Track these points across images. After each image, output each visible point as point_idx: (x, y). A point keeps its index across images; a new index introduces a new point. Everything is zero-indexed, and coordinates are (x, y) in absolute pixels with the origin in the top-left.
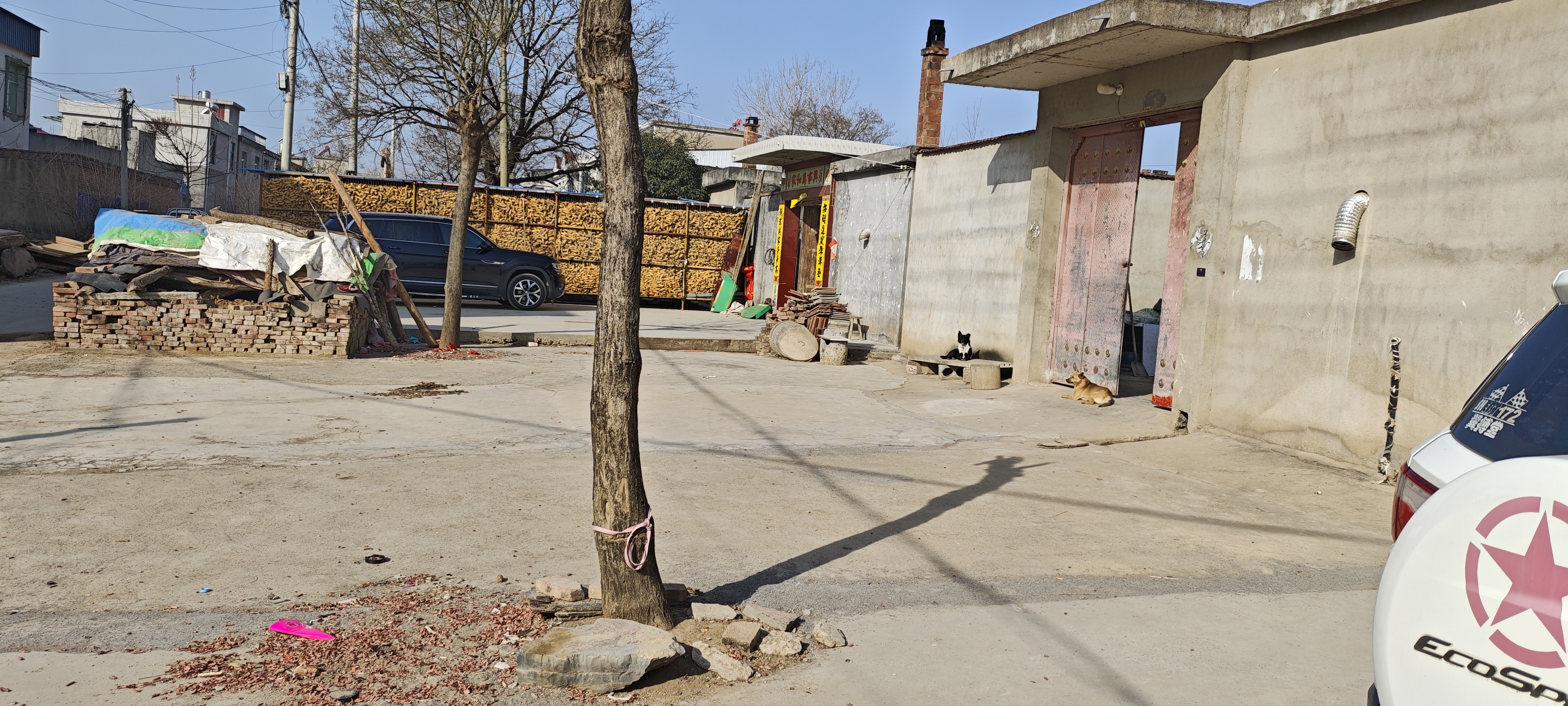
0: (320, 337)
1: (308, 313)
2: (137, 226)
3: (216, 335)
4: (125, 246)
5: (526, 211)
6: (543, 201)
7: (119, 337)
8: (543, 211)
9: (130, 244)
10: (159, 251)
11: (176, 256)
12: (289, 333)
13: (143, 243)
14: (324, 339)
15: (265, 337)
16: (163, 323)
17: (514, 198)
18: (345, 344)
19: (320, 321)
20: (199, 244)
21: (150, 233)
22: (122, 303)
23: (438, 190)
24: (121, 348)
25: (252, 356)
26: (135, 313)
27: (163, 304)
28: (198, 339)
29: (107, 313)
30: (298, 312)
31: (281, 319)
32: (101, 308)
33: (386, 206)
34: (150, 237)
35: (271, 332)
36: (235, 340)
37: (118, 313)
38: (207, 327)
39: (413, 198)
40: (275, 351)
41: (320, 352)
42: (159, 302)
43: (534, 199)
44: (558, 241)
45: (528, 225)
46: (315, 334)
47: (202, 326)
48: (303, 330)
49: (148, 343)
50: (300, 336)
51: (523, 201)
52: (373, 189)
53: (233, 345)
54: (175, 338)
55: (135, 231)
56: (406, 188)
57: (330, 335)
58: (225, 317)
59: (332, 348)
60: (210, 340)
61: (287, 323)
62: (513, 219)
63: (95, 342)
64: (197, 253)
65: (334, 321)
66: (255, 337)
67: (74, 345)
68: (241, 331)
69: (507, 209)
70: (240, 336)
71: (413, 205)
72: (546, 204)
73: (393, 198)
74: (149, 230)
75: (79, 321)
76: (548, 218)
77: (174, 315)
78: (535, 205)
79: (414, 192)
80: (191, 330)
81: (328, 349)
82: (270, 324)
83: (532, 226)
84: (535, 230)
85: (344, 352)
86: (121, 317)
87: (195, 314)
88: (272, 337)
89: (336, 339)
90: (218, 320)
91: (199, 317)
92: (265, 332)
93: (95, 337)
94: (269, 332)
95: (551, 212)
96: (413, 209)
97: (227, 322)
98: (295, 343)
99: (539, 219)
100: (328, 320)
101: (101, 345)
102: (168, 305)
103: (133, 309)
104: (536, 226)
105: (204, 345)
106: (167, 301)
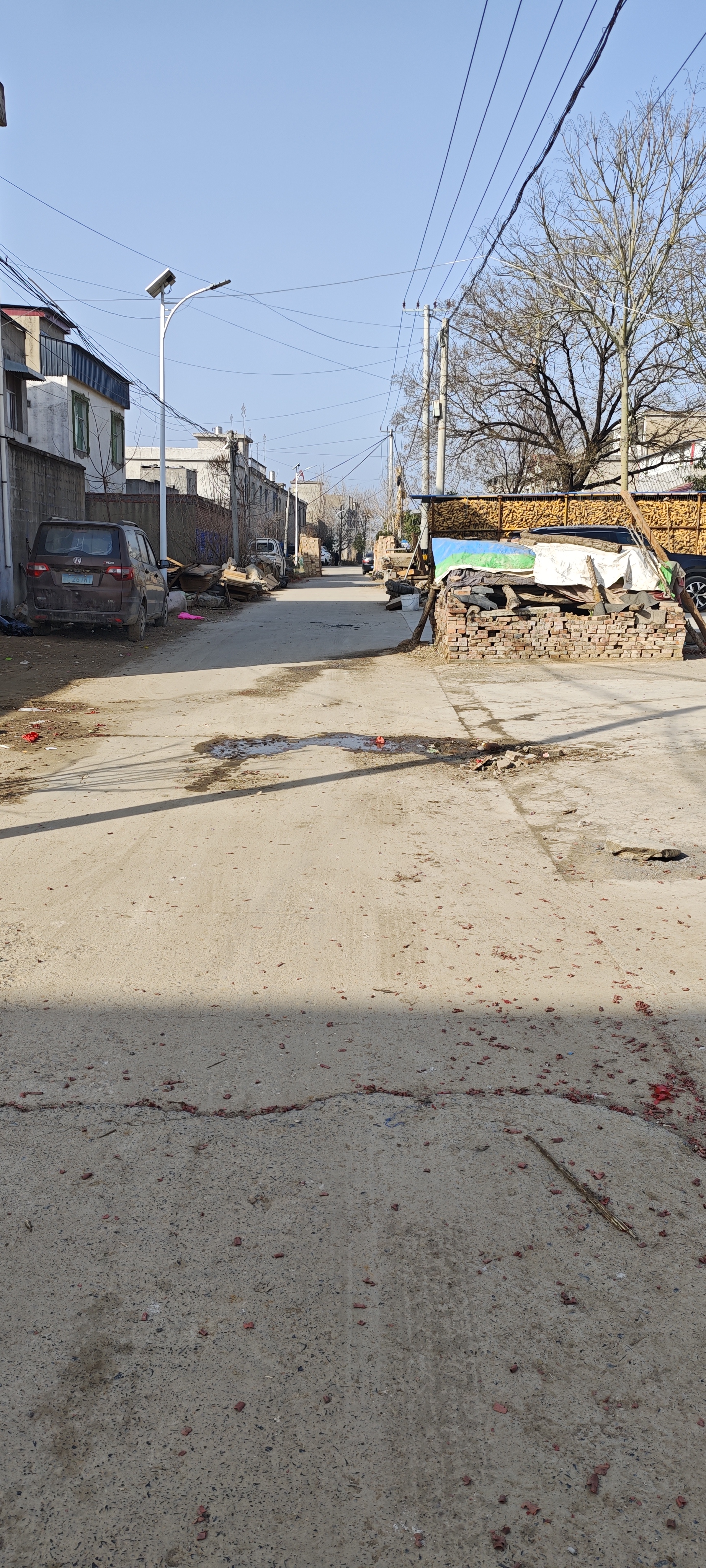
0: (660, 641)
1: (651, 620)
2: (475, 552)
3: (575, 643)
4: (470, 570)
5: (670, 515)
6: (685, 503)
7: (498, 649)
8: (686, 513)
9: (475, 568)
10: (498, 573)
11: (511, 576)
12: (634, 639)
13: (484, 566)
14: (664, 643)
15: (615, 643)
16: (533, 635)
17: (658, 502)
18: (682, 647)
19: (661, 627)
20: (531, 564)
21: (488, 557)
22: (501, 619)
23: (586, 501)
24: (499, 658)
25: (603, 660)
26: (510, 627)
27: (533, 618)
28: (560, 648)
29: (489, 629)
30: (642, 619)
31: (629, 627)
32: (486, 624)
33: (541, 520)
34: (489, 560)
35: (620, 639)
36: (590, 647)
37: (497, 628)
38: (568, 636)
39: (565, 511)
40: (622, 656)
41: (660, 655)
42: (528, 617)
43: (677, 502)
44: (700, 542)
45: (671, 529)
46: (656, 639)
47: (564, 636)
48: (646, 635)
49: (521, 653)
50: (643, 642)
51: (666, 504)
52: (530, 504)
53: (589, 652)
54: (542, 648)
55: (475, 556)
56: (558, 502)
57: (669, 639)
58: (582, 627)
59: (671, 651)
60: (570, 648)
61: (633, 630)
62: (656, 523)
63: (480, 654)
64: (532, 572)
65: (673, 626)
66: (606, 644)
67: (463, 657)
68: (595, 640)
69: (652, 514)
70: (594, 644)
71: (565, 518)
72: (688, 506)
73: (547, 512)
74: (486, 555)
75: (468, 636)
76: (690, 520)
77: (542, 628)
78: (678, 507)
79: (565, 504)
80: (555, 640)
81: (667, 652)
82: (619, 632)
83: (675, 529)
84: (677, 533)
85: (681, 655)
86: (498, 631)
87: (559, 626)
88: (620, 644)
89: (673, 643)
90: (576, 630)
91: (562, 628)
92: (614, 639)
93: (480, 649)
94: (618, 639)
95: (693, 514)
96: (564, 521)
97: (584, 631)
98: (639, 649)
99: (682, 522)
100: (667, 626)
101: (483, 656)
102: (537, 619)
103: (508, 624)
104: (678, 529)
105: (565, 652)
106: (535, 615)
